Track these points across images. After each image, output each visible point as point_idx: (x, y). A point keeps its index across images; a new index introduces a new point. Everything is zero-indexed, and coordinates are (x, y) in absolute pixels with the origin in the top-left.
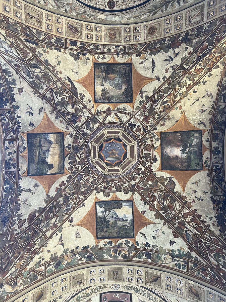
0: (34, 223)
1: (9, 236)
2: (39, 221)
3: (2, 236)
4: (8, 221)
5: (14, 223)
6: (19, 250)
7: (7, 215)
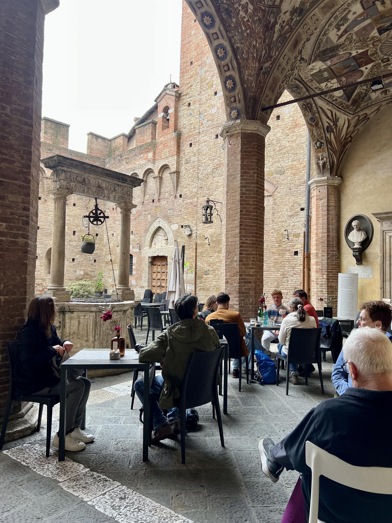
0: (257, 2)
1: (242, 26)
3: (236, 28)
4: (231, 12)
5: (238, 11)
6: (258, 36)
7: (226, 6)
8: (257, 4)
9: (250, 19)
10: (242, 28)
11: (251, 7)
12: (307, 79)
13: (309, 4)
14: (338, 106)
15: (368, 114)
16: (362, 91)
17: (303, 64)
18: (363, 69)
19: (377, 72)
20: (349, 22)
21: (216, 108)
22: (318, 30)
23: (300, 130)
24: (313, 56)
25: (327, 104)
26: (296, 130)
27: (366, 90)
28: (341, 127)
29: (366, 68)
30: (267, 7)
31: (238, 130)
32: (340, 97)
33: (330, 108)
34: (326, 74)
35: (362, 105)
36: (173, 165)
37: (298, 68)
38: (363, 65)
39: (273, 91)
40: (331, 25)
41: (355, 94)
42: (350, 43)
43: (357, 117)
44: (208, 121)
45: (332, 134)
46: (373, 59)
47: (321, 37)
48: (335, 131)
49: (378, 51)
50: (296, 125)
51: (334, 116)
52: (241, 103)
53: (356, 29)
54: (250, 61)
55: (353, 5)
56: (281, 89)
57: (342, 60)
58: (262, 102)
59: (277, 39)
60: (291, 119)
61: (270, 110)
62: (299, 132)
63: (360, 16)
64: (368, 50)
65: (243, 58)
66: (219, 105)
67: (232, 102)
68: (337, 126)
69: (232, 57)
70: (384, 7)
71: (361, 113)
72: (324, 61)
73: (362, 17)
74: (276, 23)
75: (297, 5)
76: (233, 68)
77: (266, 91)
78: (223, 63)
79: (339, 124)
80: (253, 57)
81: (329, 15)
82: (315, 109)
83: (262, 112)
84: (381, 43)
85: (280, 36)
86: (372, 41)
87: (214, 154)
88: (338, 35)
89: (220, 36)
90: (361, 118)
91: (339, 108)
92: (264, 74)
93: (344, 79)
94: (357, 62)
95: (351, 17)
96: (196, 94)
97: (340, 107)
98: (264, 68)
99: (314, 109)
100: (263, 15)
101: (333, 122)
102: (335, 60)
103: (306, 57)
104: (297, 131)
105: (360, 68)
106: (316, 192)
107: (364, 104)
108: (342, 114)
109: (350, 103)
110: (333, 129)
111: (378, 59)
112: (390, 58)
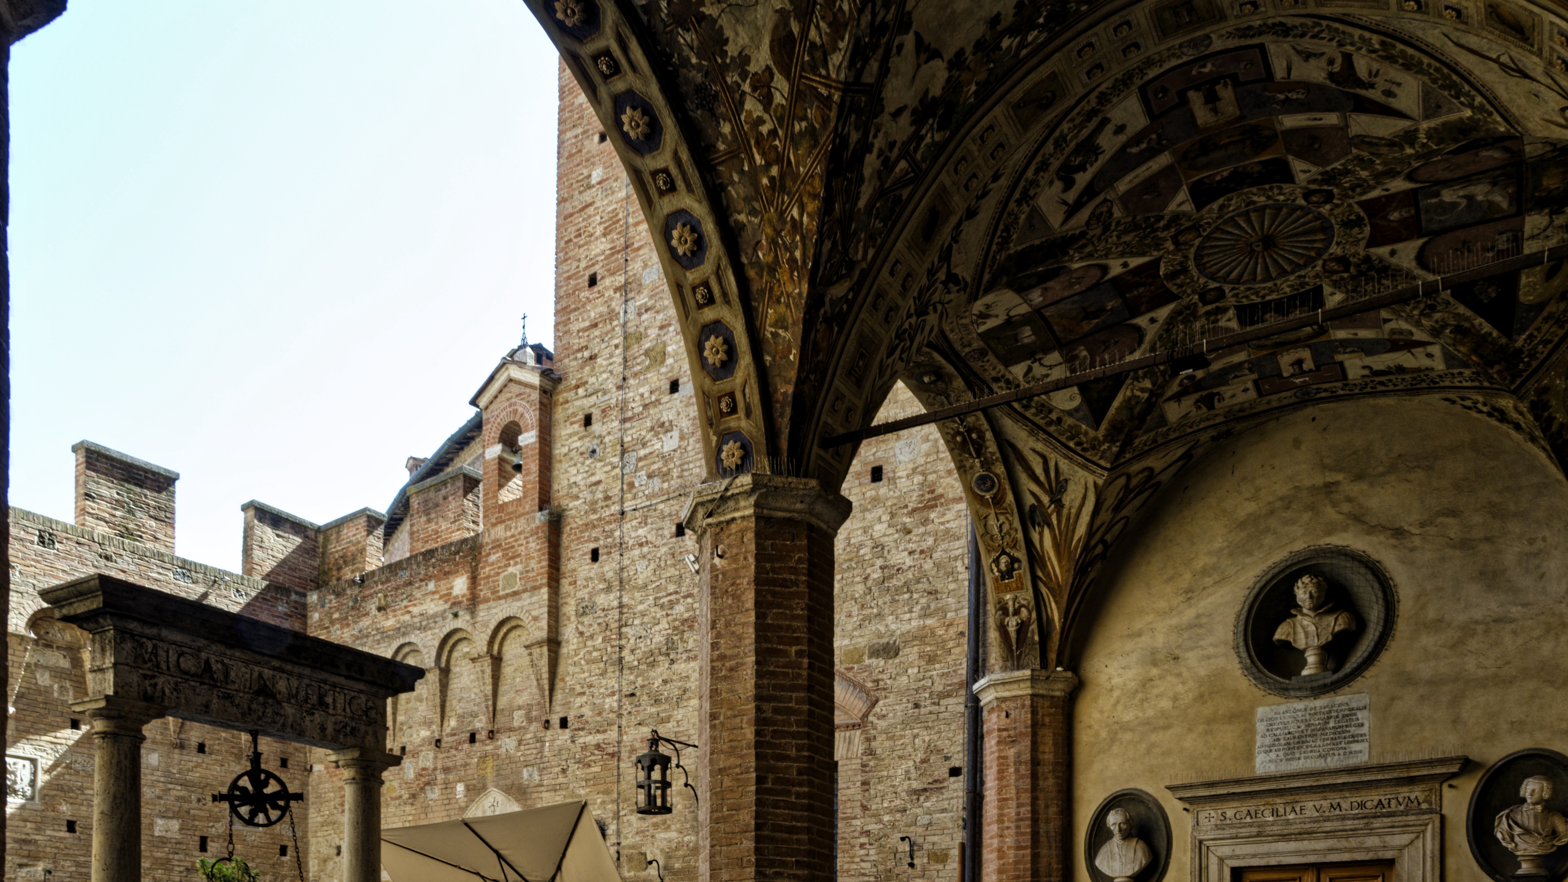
0: (803, 69)
1: (754, 150)
2: (818, 55)
3: (733, 155)
4: (716, 96)
5: (737, 96)
6: (808, 188)
7: (699, 78)
8: (801, 77)
9: (781, 127)
10: (751, 159)
11: (781, 85)
12: (967, 350)
13: (973, 88)
14: (1064, 440)
15: (1157, 471)
16: (1138, 393)
17: (955, 296)
18: (1142, 321)
19: (1186, 334)
20: (1102, 160)
21: (675, 434)
22: (1003, 182)
23: (947, 517)
24: (987, 270)
25: (1032, 433)
26: (932, 516)
27: (1153, 394)
28: (1073, 511)
29: (1153, 321)
30: (837, 89)
31: (745, 508)
32: (1070, 413)
33: (1039, 447)
34: (1027, 335)
35: (1137, 441)
36: (536, 619)
37: (939, 307)
38: (1143, 308)
39: (859, 383)
40: (1043, 166)
41: (1116, 404)
42: (1104, 233)
43: (1122, 481)
44: (650, 476)
45: (1047, 532)
46: (1174, 289)
47: (1012, 205)
48: (1055, 522)
49: (1191, 264)
50: (935, 499)
51: (1053, 475)
52: (753, 416)
53: (1123, 186)
54: (783, 274)
55: (1115, 100)
56: (886, 377)
57: (1077, 288)
58: (824, 417)
59: (871, 205)
60: (918, 479)
61: (849, 446)
62: (942, 523)
63: (1137, 139)
64: (1159, 260)
65: (758, 264)
66: (685, 424)
67: (722, 414)
68: (1063, 506)
69: (720, 259)
70: (1215, 111)
71: (1136, 467)
72: (1021, 289)
73: (1144, 146)
74: (865, 147)
75: (936, 90)
76: (725, 294)
77: (836, 382)
78: (692, 276)
79: (1067, 500)
80: (792, 261)
81: (1036, 131)
82: (992, 447)
83: (822, 453)
84: (1200, 236)
85: (880, 194)
86: (1173, 230)
87: (672, 588)
88: (1065, 203)
89: (680, 184)
90: (1135, 481)
91: (1068, 448)
92: (828, 321)
93: (1085, 353)
94: (1124, 298)
95: (1109, 143)
96: (610, 385)
97: (1071, 444)
98: (827, 300)
99: (990, 449)
100: (822, 117)
101: (1050, 492)
102: (1057, 287)
103: (965, 272)
104: (936, 521)
105: (1134, 317)
106: (998, 716)
107: (1145, 438)
108: (1077, 468)
109: (1101, 433)
110: (1050, 515)
111: (1189, 291)
112: (1227, 288)
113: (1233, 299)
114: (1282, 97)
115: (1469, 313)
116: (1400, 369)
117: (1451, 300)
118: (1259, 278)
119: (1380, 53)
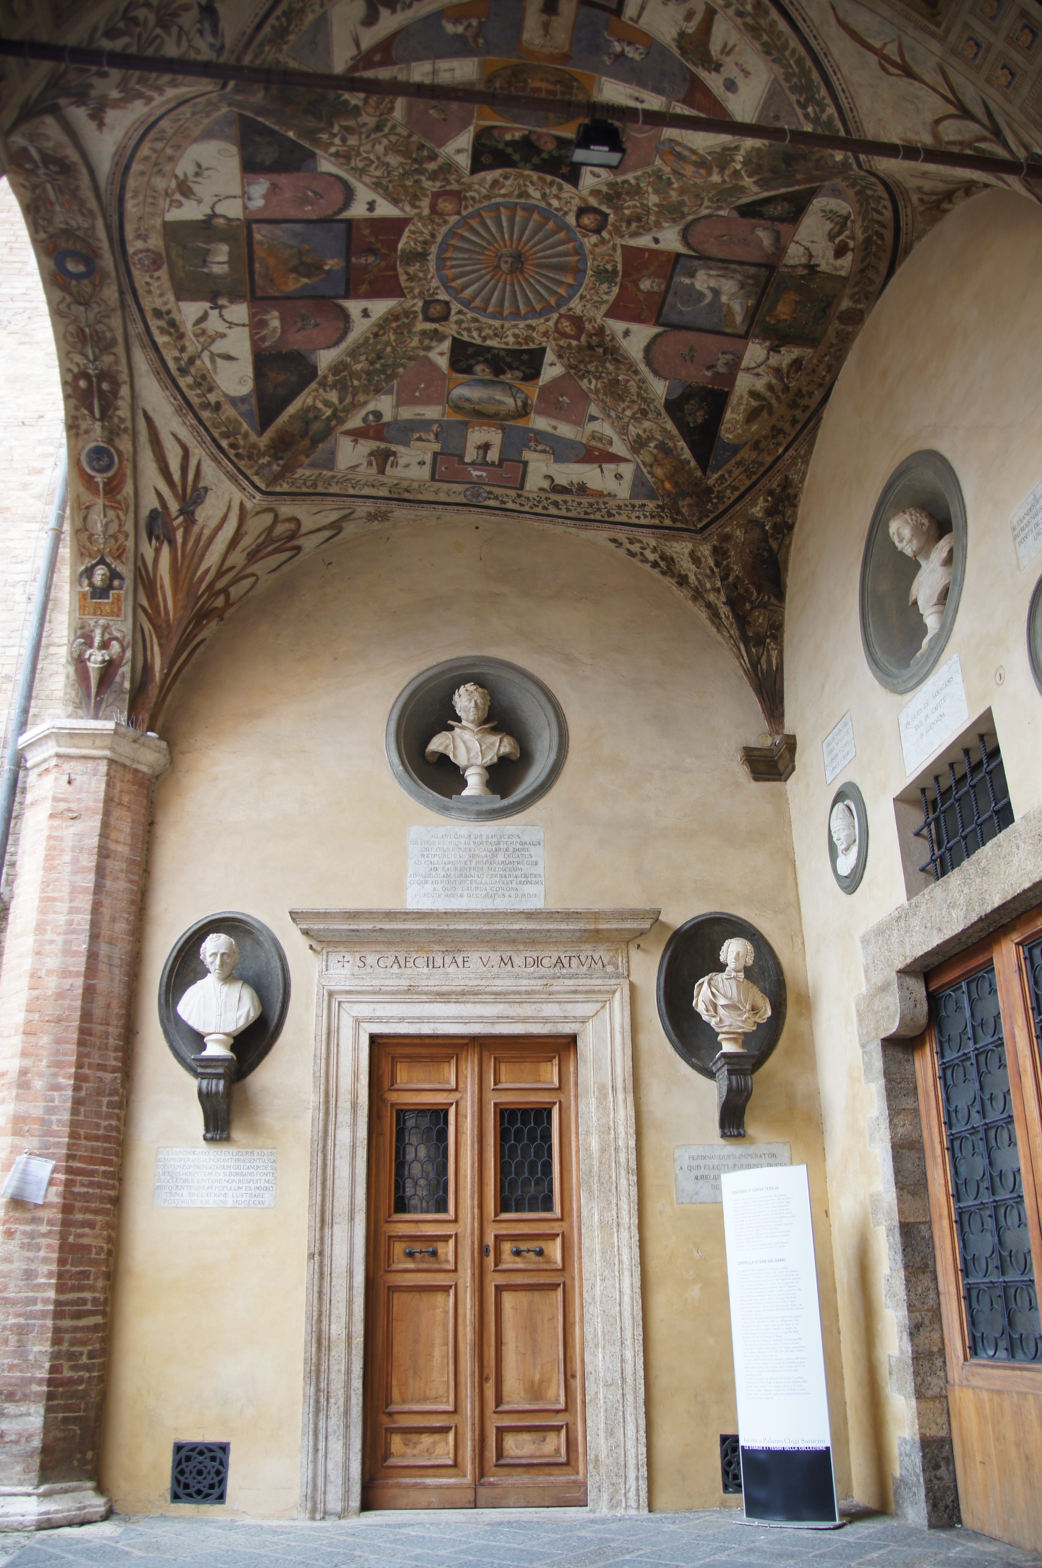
12: (139, 245)
14: (216, 435)
15: (304, 529)
16: (320, 405)
18: (354, 307)
19: (394, 350)
25: (179, 412)
27: (334, 415)
28: (206, 533)
29: (365, 313)
32: (234, 401)
33: (184, 434)
35: (300, 472)
38: (363, 289)
41: (291, 410)
42: (376, 129)
43: (270, 518)
45: (166, 549)
46: (403, 279)
49: (433, 252)
51: (190, 476)
57: (306, 213)
64: (406, 221)
68: (194, 522)
71: (286, 509)
72: (249, 166)
82: (123, 411)
84: (459, 213)
86: (438, 184)
90: (280, 529)
91: (219, 447)
93: (277, 322)
94: (348, 261)
97: (224, 444)
99: (120, 413)
101: (182, 498)
102: (287, 194)
105: (347, 296)
106: (56, 779)
107: (308, 473)
108: (223, 477)
109: (263, 441)
110: (175, 530)
111: (416, 291)
112: (455, 307)
113: (455, 327)
114: (617, 47)
115: (675, 432)
116: (582, 489)
117: (663, 411)
118: (491, 309)
119: (749, 20)
